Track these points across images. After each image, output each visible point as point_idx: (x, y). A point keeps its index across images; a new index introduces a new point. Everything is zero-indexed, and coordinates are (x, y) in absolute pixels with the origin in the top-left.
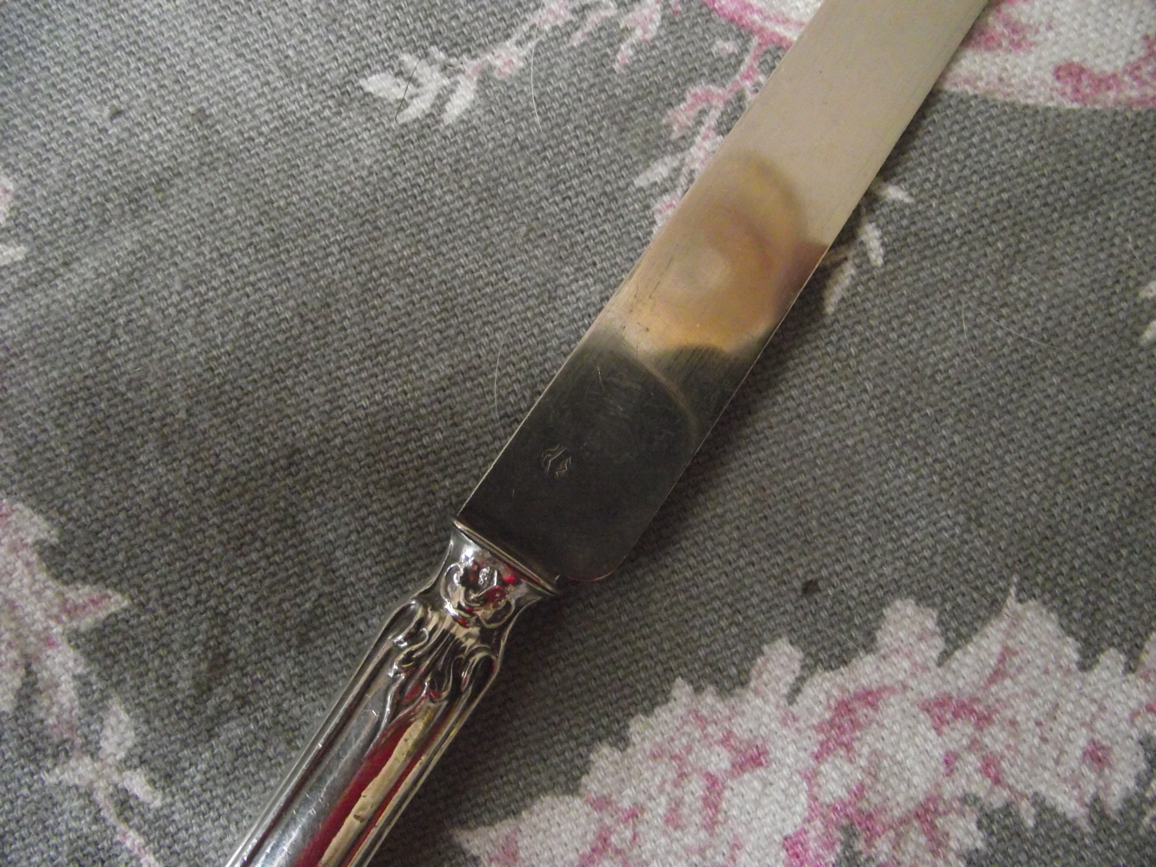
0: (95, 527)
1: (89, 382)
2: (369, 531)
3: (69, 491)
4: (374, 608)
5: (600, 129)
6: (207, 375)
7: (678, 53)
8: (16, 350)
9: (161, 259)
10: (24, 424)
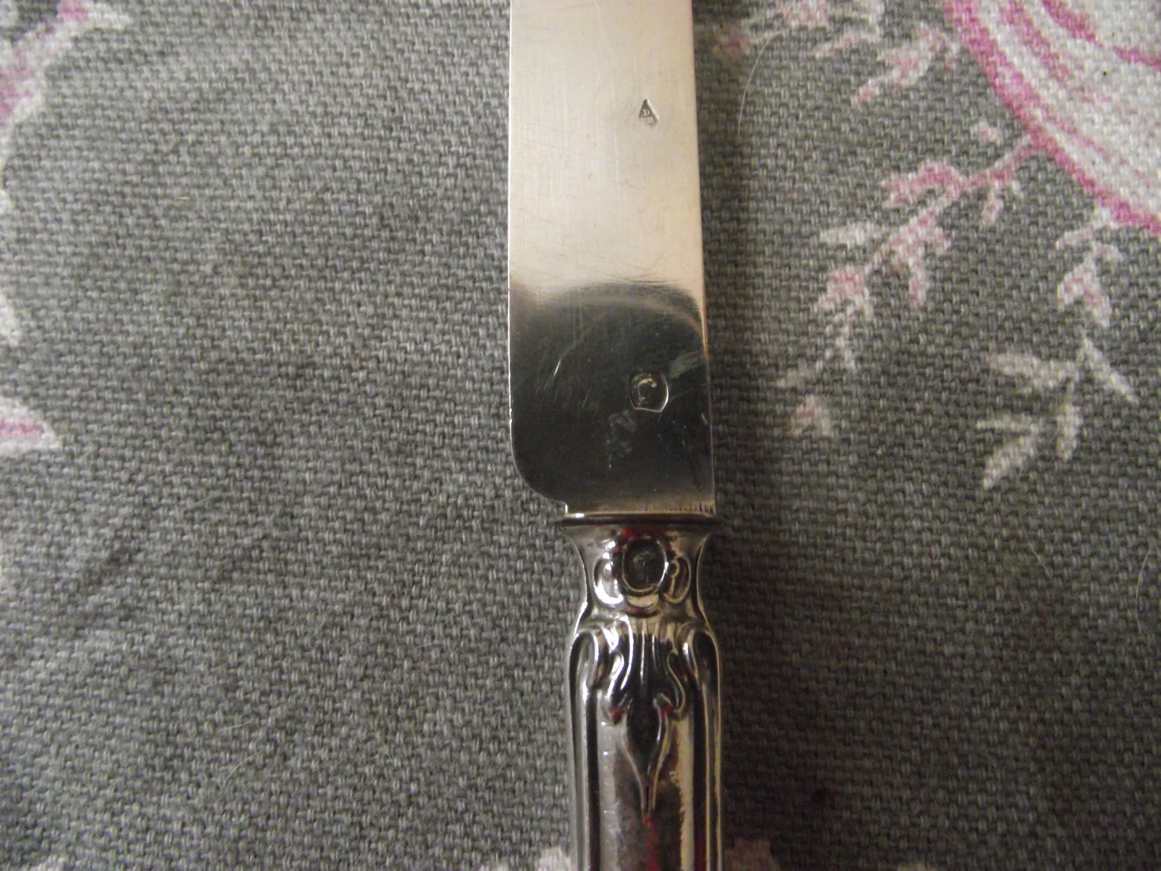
0: (61, 347)
1: (127, 190)
2: (352, 491)
3: (53, 296)
4: (319, 578)
5: (807, 158)
6: (252, 238)
7: (931, 116)
8: (68, 121)
9: (260, 90)
10: (41, 204)
